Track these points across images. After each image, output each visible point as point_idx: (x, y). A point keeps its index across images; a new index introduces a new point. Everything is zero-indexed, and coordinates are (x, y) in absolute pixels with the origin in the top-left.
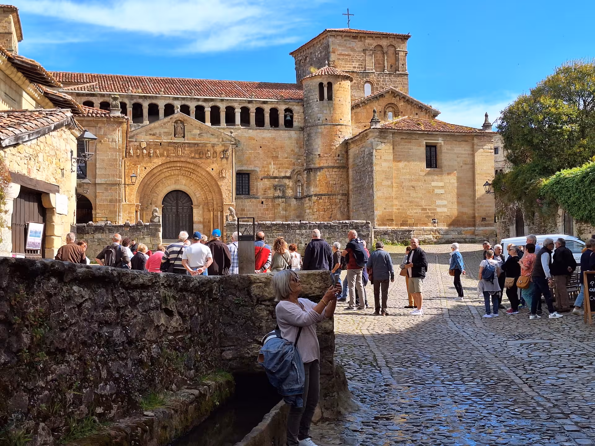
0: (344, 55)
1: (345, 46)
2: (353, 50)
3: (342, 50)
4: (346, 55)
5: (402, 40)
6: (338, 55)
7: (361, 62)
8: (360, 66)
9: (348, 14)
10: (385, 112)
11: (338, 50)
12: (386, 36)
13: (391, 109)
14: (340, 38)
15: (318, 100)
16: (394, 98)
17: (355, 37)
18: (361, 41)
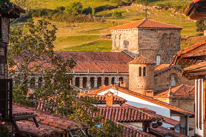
0: (146, 40)
1: (146, 35)
2: (151, 37)
3: (145, 38)
4: (147, 40)
5: (178, 30)
6: (143, 40)
7: (156, 44)
8: (155, 46)
9: (146, 10)
10: (170, 78)
11: (143, 37)
12: (170, 29)
13: (173, 76)
14: (144, 30)
15: (139, 76)
16: (175, 71)
17: (152, 30)
18: (156, 32)
